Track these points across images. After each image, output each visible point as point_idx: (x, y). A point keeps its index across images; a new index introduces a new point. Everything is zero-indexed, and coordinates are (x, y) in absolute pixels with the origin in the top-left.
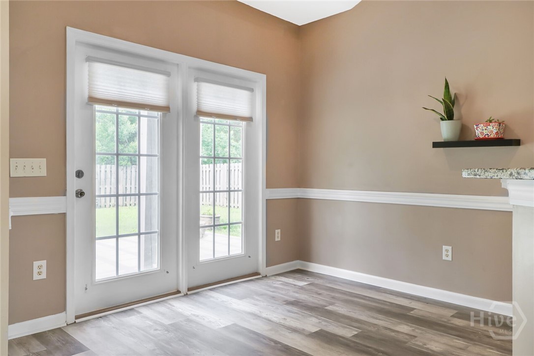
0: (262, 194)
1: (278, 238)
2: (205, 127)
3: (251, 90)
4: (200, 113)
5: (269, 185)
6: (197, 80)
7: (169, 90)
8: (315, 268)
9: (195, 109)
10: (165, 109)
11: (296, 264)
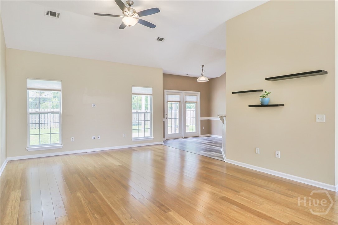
0: (200, 118)
1: (203, 129)
2: (187, 104)
3: (197, 96)
4: (186, 102)
5: (201, 116)
6: (185, 95)
7: (180, 98)
8: (212, 136)
9: (185, 101)
10: (180, 102)
11: (208, 135)
